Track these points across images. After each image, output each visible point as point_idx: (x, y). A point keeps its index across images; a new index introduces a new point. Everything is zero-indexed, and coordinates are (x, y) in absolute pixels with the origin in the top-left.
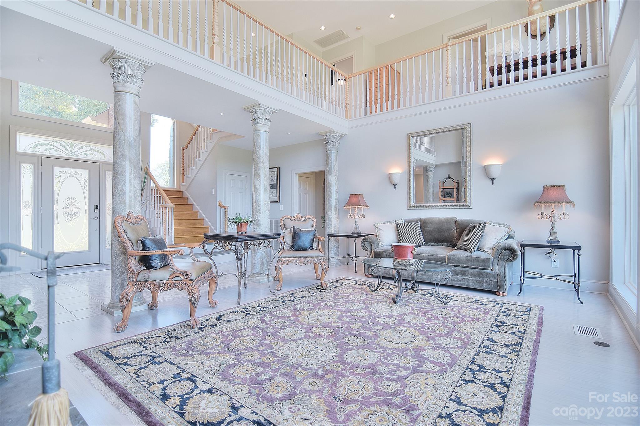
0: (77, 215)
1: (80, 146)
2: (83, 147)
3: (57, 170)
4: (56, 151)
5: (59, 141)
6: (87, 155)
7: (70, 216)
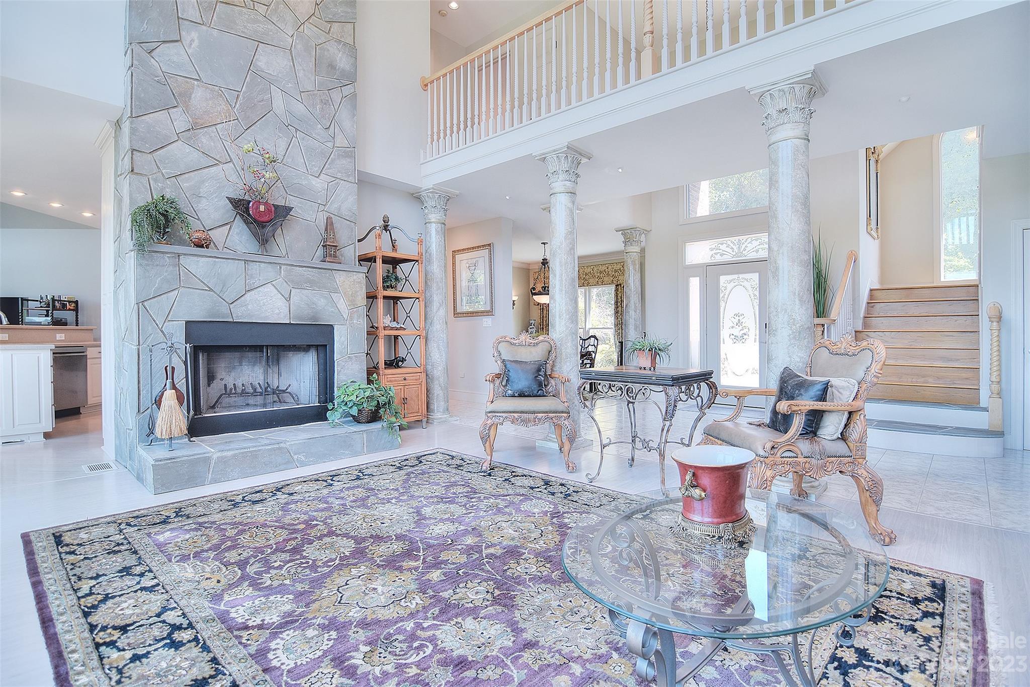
0: (745, 337)
1: (749, 240)
2: (752, 242)
3: (723, 279)
4: (722, 255)
5: (725, 242)
6: (757, 251)
7: (740, 339)
